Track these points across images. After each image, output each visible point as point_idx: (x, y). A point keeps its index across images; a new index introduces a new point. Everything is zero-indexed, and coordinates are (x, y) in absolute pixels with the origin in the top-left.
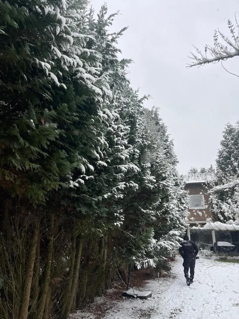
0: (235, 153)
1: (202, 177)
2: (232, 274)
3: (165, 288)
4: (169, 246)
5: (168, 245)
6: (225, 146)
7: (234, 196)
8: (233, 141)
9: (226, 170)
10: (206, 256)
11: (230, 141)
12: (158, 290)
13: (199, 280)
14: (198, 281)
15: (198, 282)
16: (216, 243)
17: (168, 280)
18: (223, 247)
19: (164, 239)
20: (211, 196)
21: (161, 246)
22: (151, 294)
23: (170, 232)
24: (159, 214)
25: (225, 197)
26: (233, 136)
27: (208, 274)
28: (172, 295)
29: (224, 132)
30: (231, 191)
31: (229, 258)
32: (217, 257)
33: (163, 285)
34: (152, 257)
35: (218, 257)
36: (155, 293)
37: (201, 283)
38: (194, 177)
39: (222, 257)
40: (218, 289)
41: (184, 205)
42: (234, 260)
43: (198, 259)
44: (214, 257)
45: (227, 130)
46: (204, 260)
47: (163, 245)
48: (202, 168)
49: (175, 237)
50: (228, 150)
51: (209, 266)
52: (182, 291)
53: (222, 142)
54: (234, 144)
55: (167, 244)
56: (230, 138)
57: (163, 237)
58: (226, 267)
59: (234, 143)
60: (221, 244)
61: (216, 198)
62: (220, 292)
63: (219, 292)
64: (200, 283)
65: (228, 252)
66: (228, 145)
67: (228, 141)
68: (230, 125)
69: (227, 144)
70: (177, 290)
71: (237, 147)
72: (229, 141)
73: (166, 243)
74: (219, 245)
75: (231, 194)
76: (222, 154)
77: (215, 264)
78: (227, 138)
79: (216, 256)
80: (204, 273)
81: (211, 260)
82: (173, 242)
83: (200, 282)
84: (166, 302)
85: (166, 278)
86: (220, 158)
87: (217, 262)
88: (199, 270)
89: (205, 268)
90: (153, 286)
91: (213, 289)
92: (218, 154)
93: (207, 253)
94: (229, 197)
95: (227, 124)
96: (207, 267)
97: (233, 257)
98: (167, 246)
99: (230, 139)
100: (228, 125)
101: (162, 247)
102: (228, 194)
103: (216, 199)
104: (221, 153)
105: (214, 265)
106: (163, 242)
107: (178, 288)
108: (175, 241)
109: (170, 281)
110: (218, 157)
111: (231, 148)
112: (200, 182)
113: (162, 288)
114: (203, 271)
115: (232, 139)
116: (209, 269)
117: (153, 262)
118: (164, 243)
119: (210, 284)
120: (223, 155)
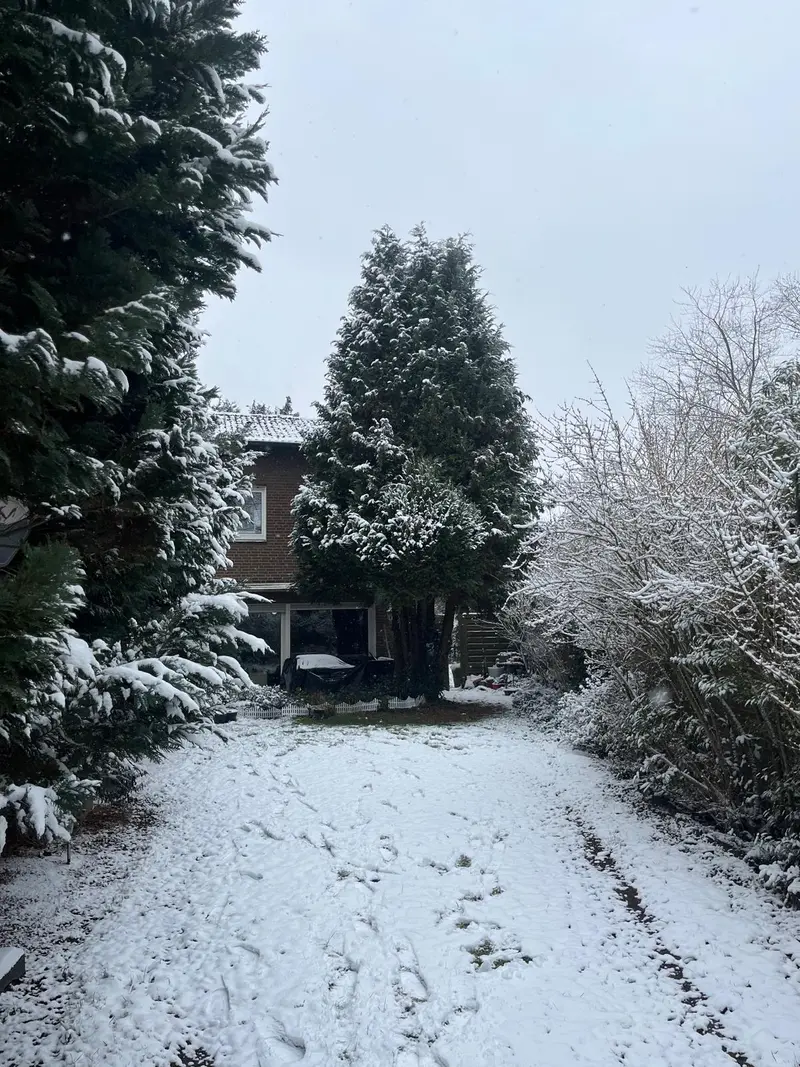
0: (401, 335)
1: (263, 425)
2: (379, 773)
3: (105, 891)
4: (179, 687)
5: (172, 682)
6: (366, 308)
7: (387, 490)
8: (399, 294)
9: (366, 394)
10: (265, 708)
11: (387, 291)
12: (65, 916)
13: (263, 820)
14: (259, 824)
15: (258, 830)
16: (292, 661)
17: (116, 842)
18: (315, 670)
19: (138, 649)
20: (302, 487)
21: (126, 693)
22: (21, 962)
23: (185, 602)
24: (116, 489)
25: (353, 493)
26: (400, 274)
27: (288, 784)
28: (144, 943)
29: (367, 256)
30: (376, 474)
31: (342, 708)
32: (302, 709)
33: (91, 877)
34: (45, 775)
35: (304, 710)
36: (46, 940)
37: (276, 832)
38: (233, 422)
39: (319, 708)
40: (356, 860)
41: (229, 490)
42: (360, 714)
43: (233, 722)
44: (291, 710)
45: (378, 252)
46: (255, 722)
47: (138, 684)
48: (256, 405)
49: (221, 629)
50: (378, 321)
51: (283, 749)
52: (194, 898)
53: (357, 293)
54: (403, 304)
55: (166, 678)
56: (387, 279)
57: (135, 631)
58: (345, 747)
59: (399, 298)
60: (308, 661)
61: (322, 495)
62: (374, 875)
63: (371, 875)
64: (269, 835)
65: (335, 688)
66: (378, 304)
67: (381, 290)
68: (391, 237)
69: (378, 300)
70: (168, 899)
71: (408, 316)
72: (383, 292)
73: (163, 669)
74: (303, 667)
75: (374, 482)
76: (355, 335)
77: (299, 736)
78: (378, 278)
79: (298, 706)
80: (270, 782)
81: (279, 721)
82: (205, 660)
83: (270, 829)
84: (117, 1009)
85: (104, 833)
86: (343, 352)
87: (304, 728)
88: (250, 770)
89: (269, 756)
90: (33, 894)
91: (340, 864)
92: (340, 338)
93: (269, 699)
94: (368, 492)
95: (380, 230)
96: (277, 751)
97: (354, 706)
98: (168, 690)
99: (387, 283)
100: (386, 234)
101: (131, 699)
102: (366, 484)
103: (322, 500)
104: (350, 331)
105: (299, 742)
106: (135, 664)
107: (172, 886)
108: (222, 658)
109: (127, 843)
110: (336, 350)
111: (389, 317)
112: (260, 439)
113: (85, 899)
114: (264, 772)
115: (395, 285)
116: (284, 759)
117: (57, 802)
118: (149, 670)
119: (315, 837)
120: (360, 338)
